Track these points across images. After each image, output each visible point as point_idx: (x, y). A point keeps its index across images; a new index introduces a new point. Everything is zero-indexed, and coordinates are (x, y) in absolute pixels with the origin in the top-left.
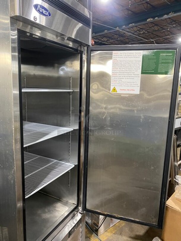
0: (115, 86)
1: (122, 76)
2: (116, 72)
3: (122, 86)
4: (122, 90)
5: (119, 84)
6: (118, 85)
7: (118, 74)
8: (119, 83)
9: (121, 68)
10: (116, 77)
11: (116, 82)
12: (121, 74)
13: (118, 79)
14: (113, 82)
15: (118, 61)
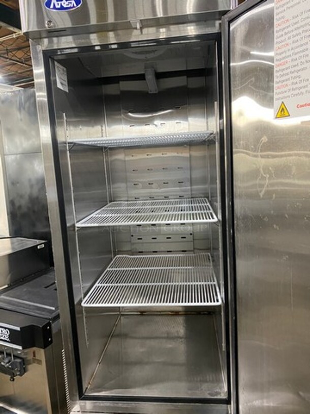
0: (285, 97)
1: (302, 63)
2: (284, 55)
3: (302, 93)
4: (301, 106)
5: (293, 89)
6: (292, 92)
7: (289, 59)
8: (294, 87)
9: (295, 39)
10: (285, 72)
11: (287, 85)
12: (297, 56)
13: (290, 75)
14: (278, 88)
15: (288, 20)
